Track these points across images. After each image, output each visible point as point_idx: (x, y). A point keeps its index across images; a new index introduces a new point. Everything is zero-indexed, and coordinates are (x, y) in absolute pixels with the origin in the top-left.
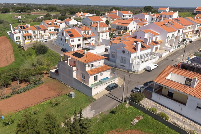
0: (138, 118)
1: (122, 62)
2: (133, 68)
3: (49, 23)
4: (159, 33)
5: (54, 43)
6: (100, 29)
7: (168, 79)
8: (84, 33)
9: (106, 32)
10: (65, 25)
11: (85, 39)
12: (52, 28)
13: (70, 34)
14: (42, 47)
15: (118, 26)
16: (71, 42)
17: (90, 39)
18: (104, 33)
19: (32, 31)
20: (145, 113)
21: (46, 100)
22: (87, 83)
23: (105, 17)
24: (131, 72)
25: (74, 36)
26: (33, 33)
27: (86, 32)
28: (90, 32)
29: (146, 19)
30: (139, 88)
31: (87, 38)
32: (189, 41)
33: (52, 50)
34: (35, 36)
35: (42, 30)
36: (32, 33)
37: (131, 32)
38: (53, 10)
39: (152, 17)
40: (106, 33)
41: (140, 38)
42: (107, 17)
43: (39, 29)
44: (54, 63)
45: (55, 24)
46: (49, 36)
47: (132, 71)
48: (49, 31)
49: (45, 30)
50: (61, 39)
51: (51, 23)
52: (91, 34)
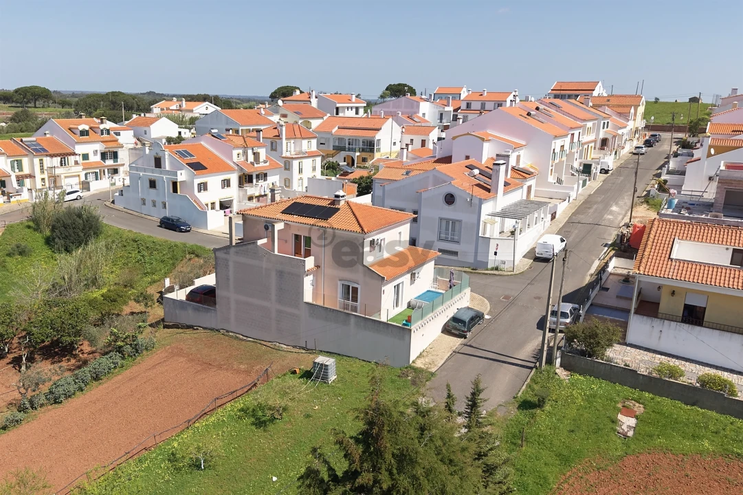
0: (629, 412)
1: (446, 240)
2: (496, 254)
3: (81, 128)
4: (523, 143)
5: (113, 202)
6: (289, 144)
7: (680, 261)
8: (242, 159)
9: (311, 155)
10: (134, 140)
11: (246, 179)
12: (92, 149)
13: (189, 159)
14: (80, 216)
15: (341, 139)
16: (199, 191)
17: (265, 180)
18: (304, 161)
19: (9, 160)
20: (642, 390)
21: (219, 402)
22: (376, 314)
23: (277, 112)
24: (487, 270)
25: (205, 168)
26: (13, 167)
27: (250, 152)
28: (263, 152)
29: (424, 114)
30: (568, 312)
31: (254, 177)
32: (601, 170)
33: (120, 229)
34: (20, 180)
35: (52, 156)
36: (8, 169)
37: (405, 150)
38: (36, 100)
39: (441, 109)
40: (311, 160)
41: (464, 157)
42: (285, 112)
43: (40, 151)
44: (148, 273)
45: (102, 131)
46: (83, 178)
47: (490, 266)
48: (79, 159)
49: (64, 156)
50: (153, 184)
51: (87, 128)
52: (265, 162)
